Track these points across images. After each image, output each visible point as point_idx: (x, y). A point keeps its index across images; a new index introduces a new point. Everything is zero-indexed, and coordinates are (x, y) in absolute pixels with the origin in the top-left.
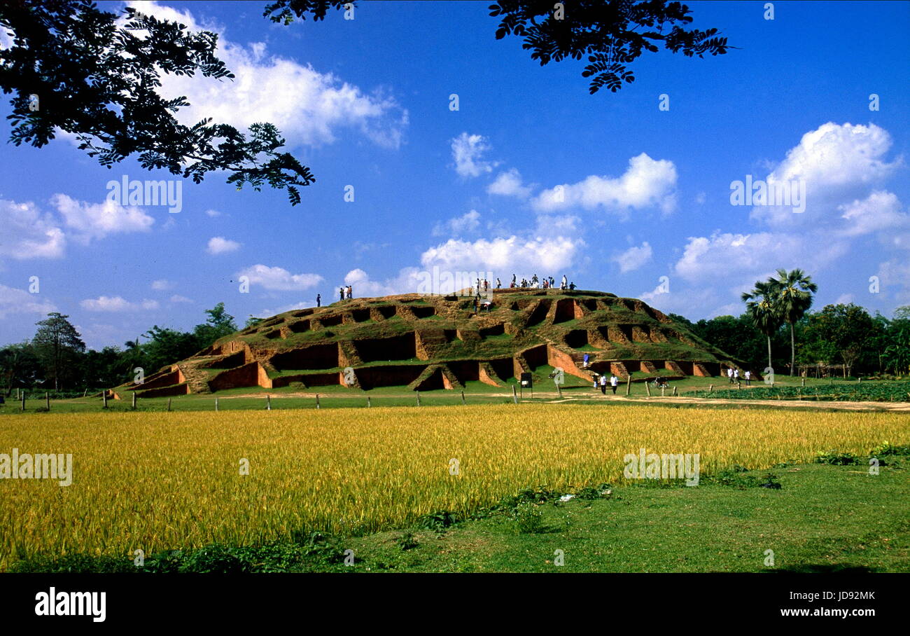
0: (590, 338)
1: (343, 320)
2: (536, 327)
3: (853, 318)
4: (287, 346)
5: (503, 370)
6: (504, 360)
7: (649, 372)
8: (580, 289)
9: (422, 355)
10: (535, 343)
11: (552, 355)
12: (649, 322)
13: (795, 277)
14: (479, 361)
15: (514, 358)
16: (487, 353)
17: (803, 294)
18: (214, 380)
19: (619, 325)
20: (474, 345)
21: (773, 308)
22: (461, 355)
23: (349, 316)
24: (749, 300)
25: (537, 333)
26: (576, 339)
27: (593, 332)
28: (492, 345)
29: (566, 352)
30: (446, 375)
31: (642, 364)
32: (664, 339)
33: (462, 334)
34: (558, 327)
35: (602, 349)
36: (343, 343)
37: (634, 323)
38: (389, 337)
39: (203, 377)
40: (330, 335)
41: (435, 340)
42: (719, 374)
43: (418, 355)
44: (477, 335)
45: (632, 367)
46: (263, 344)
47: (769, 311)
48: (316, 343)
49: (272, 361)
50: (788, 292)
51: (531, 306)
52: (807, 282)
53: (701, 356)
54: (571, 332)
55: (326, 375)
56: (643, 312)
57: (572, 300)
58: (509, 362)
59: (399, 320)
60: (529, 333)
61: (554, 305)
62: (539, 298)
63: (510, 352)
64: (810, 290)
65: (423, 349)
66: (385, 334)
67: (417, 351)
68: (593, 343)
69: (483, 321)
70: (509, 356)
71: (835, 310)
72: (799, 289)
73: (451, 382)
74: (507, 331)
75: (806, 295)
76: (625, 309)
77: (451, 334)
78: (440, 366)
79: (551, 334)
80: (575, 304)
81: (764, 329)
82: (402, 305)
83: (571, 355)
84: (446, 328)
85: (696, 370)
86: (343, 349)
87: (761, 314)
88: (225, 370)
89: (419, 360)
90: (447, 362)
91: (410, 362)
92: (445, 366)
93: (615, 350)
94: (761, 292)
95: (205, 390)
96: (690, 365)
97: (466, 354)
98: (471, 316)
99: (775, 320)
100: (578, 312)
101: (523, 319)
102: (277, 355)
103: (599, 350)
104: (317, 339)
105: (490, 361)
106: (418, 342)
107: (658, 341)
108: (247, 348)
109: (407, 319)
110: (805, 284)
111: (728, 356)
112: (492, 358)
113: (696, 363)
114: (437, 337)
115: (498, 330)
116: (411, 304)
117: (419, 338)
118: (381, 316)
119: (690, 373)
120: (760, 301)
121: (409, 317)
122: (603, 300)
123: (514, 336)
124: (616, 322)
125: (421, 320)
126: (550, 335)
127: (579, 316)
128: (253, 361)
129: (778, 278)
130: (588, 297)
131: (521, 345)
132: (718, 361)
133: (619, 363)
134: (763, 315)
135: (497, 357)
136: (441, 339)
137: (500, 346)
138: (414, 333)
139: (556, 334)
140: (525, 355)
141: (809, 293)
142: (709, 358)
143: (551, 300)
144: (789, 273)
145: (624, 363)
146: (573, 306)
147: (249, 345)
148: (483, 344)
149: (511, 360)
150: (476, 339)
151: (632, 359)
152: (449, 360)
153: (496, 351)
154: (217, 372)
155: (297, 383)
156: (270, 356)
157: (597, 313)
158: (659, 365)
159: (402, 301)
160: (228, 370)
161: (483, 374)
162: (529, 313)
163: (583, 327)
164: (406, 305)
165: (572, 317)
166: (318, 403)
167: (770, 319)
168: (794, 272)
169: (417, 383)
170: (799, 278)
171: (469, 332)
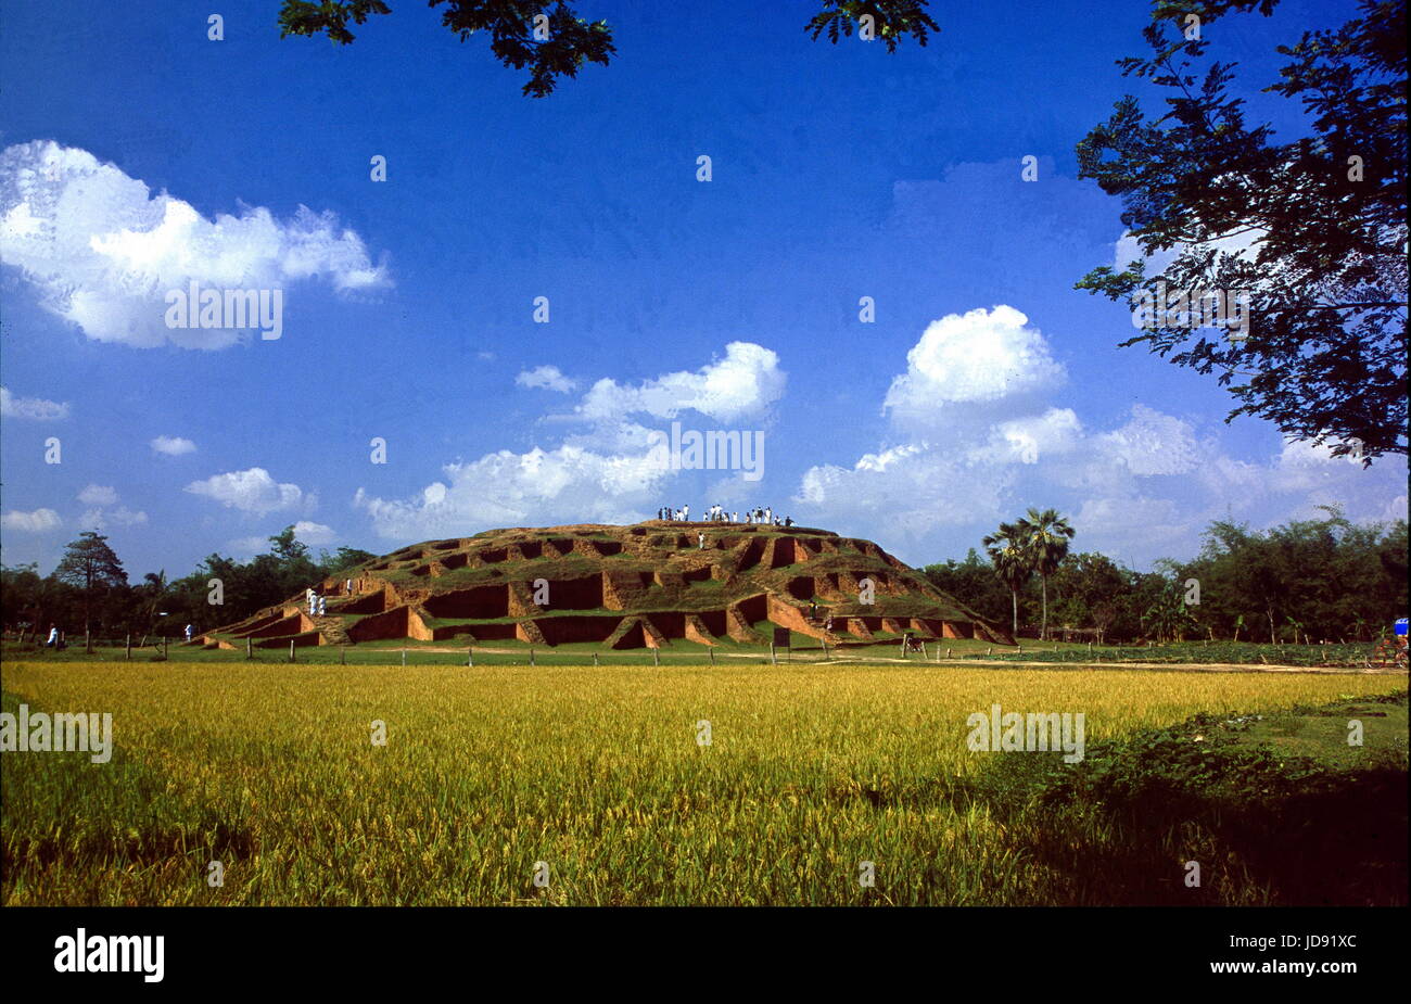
0: (818, 587)
1: (509, 555)
2: (749, 572)
3: (1101, 571)
4: (443, 586)
5: (715, 625)
6: (715, 613)
7: (893, 632)
8: (800, 526)
9: (612, 604)
10: (751, 592)
11: (773, 608)
12: (886, 570)
13: (1049, 518)
14: (685, 613)
15: (728, 612)
16: (693, 603)
17: (1059, 538)
18: (353, 628)
19: (852, 572)
20: (677, 593)
21: (1021, 555)
22: (661, 605)
23: (517, 551)
24: (992, 546)
25: (752, 579)
26: (801, 588)
27: (822, 581)
28: (698, 593)
29: (792, 605)
30: (647, 629)
31: (884, 622)
32: (906, 592)
33: (661, 578)
34: (778, 572)
35: (836, 602)
36: (515, 584)
37: (868, 570)
38: (570, 579)
39: (337, 623)
40: (497, 574)
41: (630, 585)
42: (972, 637)
43: (606, 603)
44: (680, 580)
45: (873, 624)
46: (411, 583)
47: (1016, 560)
48: (481, 584)
49: (427, 605)
50: (1041, 537)
51: (742, 545)
52: (1062, 525)
53: (950, 614)
54: (796, 579)
55: (500, 626)
56: (875, 556)
57: (792, 539)
58: (722, 615)
59: (578, 558)
60: (744, 578)
61: (771, 545)
62: (751, 536)
63: (721, 603)
64: (1066, 535)
65: (615, 596)
66: (565, 575)
67: (605, 598)
68: (823, 593)
69: (685, 562)
70: (720, 607)
71: (1077, 561)
72: (1054, 533)
73: (655, 639)
74: (714, 576)
75: (1062, 541)
76: (856, 552)
77: (647, 578)
78: (640, 618)
79: (771, 582)
80: (796, 544)
81: (1009, 582)
82: (581, 538)
83: (799, 609)
84: (641, 570)
85: (946, 631)
86: (516, 592)
87: (1009, 562)
88: (367, 616)
89: (608, 610)
90: (647, 614)
91: (597, 613)
92: (644, 618)
93: (850, 604)
94: (1006, 536)
95: (344, 641)
96: (939, 624)
97: (670, 603)
98: (668, 555)
99: (1023, 572)
100: (801, 555)
101: (731, 562)
102: (432, 598)
103: (830, 603)
104: (481, 579)
105: (698, 614)
106: (607, 587)
107: (898, 594)
108: (389, 588)
109: (589, 556)
110: (1062, 528)
111: (976, 615)
112: (700, 610)
113: (946, 622)
114: (632, 581)
115: (704, 574)
116: (593, 538)
117: (609, 581)
118: (557, 553)
119: (939, 633)
120: (1004, 546)
121: (592, 555)
122: (829, 541)
123: (725, 582)
124: (847, 568)
125: (608, 559)
126: (768, 582)
127: (801, 560)
128: (400, 605)
129: (1029, 519)
130: (811, 537)
131: (734, 595)
132: (971, 621)
133: (858, 620)
134: (1009, 564)
135: (706, 609)
136: (637, 584)
137: (709, 594)
138: (601, 574)
139: (777, 581)
140: (741, 606)
141: (1065, 538)
142: (959, 616)
143: (767, 538)
144: (1042, 514)
145: (864, 619)
146: (793, 547)
147: (393, 584)
148: (687, 592)
149: (723, 613)
150: (678, 585)
151: (873, 615)
152: (649, 611)
153: (704, 601)
154: (356, 618)
155: (465, 635)
156: (422, 599)
157: (823, 557)
158: (904, 623)
159: (578, 533)
160: (370, 616)
161: (691, 631)
162: (739, 553)
163: (810, 573)
164: (586, 539)
165: (792, 560)
166: (533, 659)
167: (1019, 570)
168: (1048, 513)
169: (614, 639)
170: (1054, 519)
171: (670, 575)
